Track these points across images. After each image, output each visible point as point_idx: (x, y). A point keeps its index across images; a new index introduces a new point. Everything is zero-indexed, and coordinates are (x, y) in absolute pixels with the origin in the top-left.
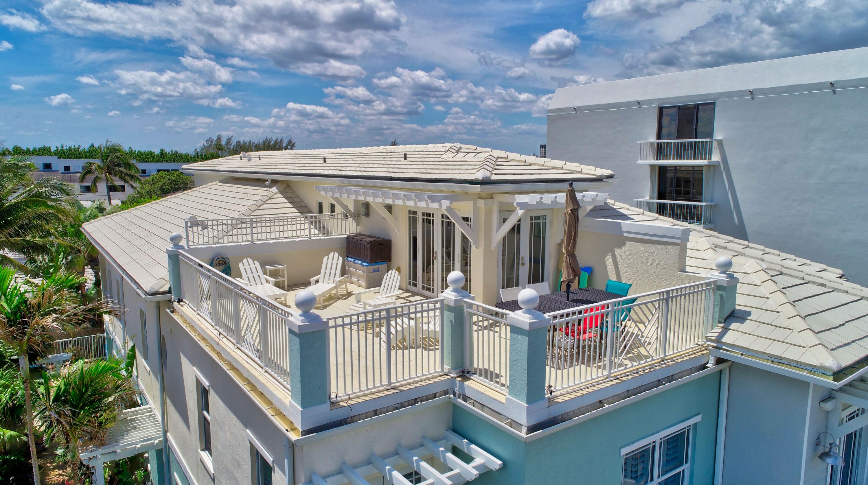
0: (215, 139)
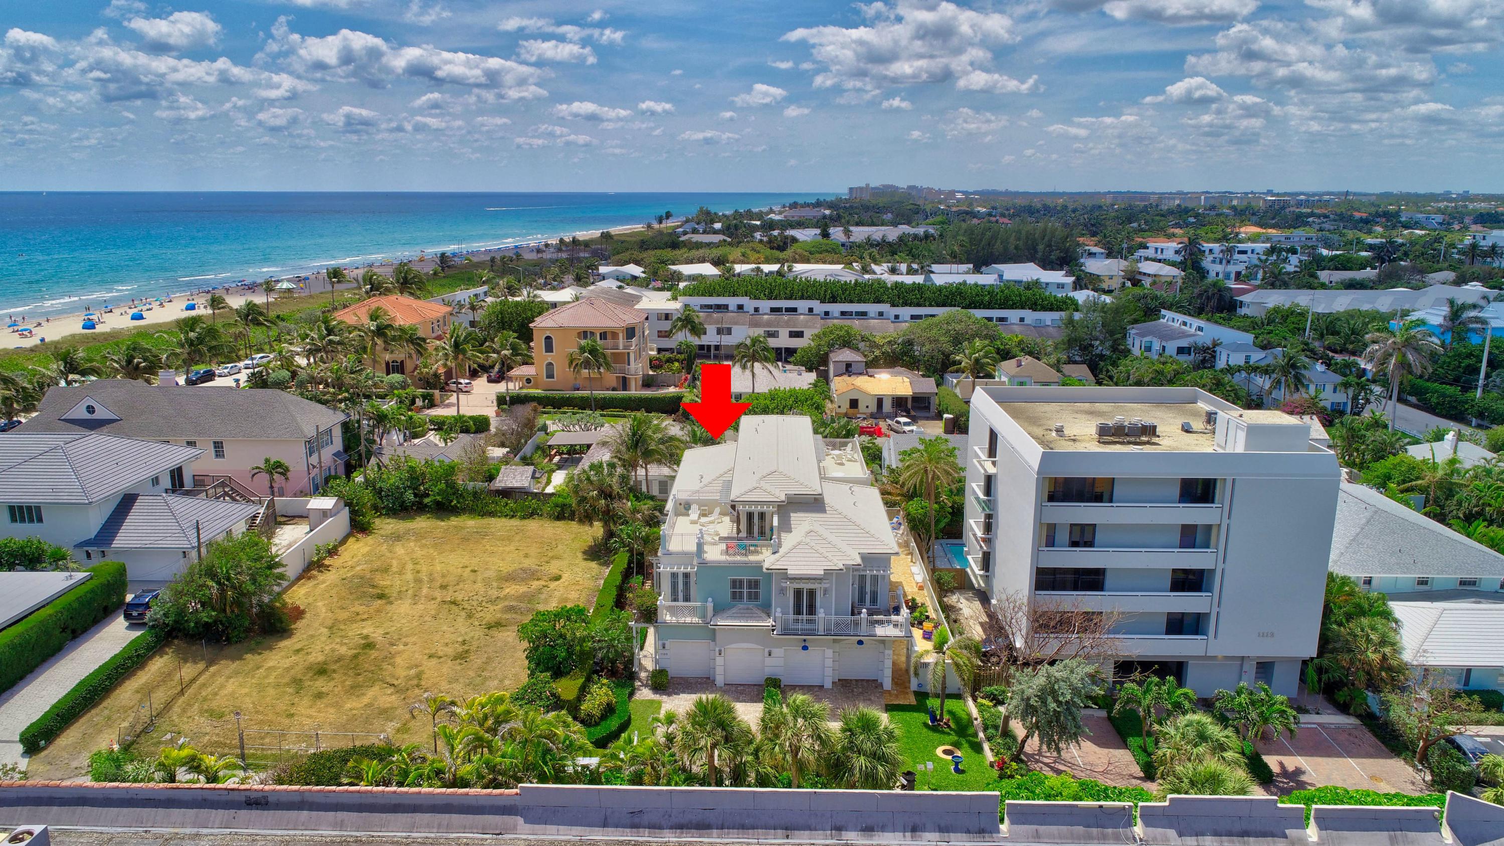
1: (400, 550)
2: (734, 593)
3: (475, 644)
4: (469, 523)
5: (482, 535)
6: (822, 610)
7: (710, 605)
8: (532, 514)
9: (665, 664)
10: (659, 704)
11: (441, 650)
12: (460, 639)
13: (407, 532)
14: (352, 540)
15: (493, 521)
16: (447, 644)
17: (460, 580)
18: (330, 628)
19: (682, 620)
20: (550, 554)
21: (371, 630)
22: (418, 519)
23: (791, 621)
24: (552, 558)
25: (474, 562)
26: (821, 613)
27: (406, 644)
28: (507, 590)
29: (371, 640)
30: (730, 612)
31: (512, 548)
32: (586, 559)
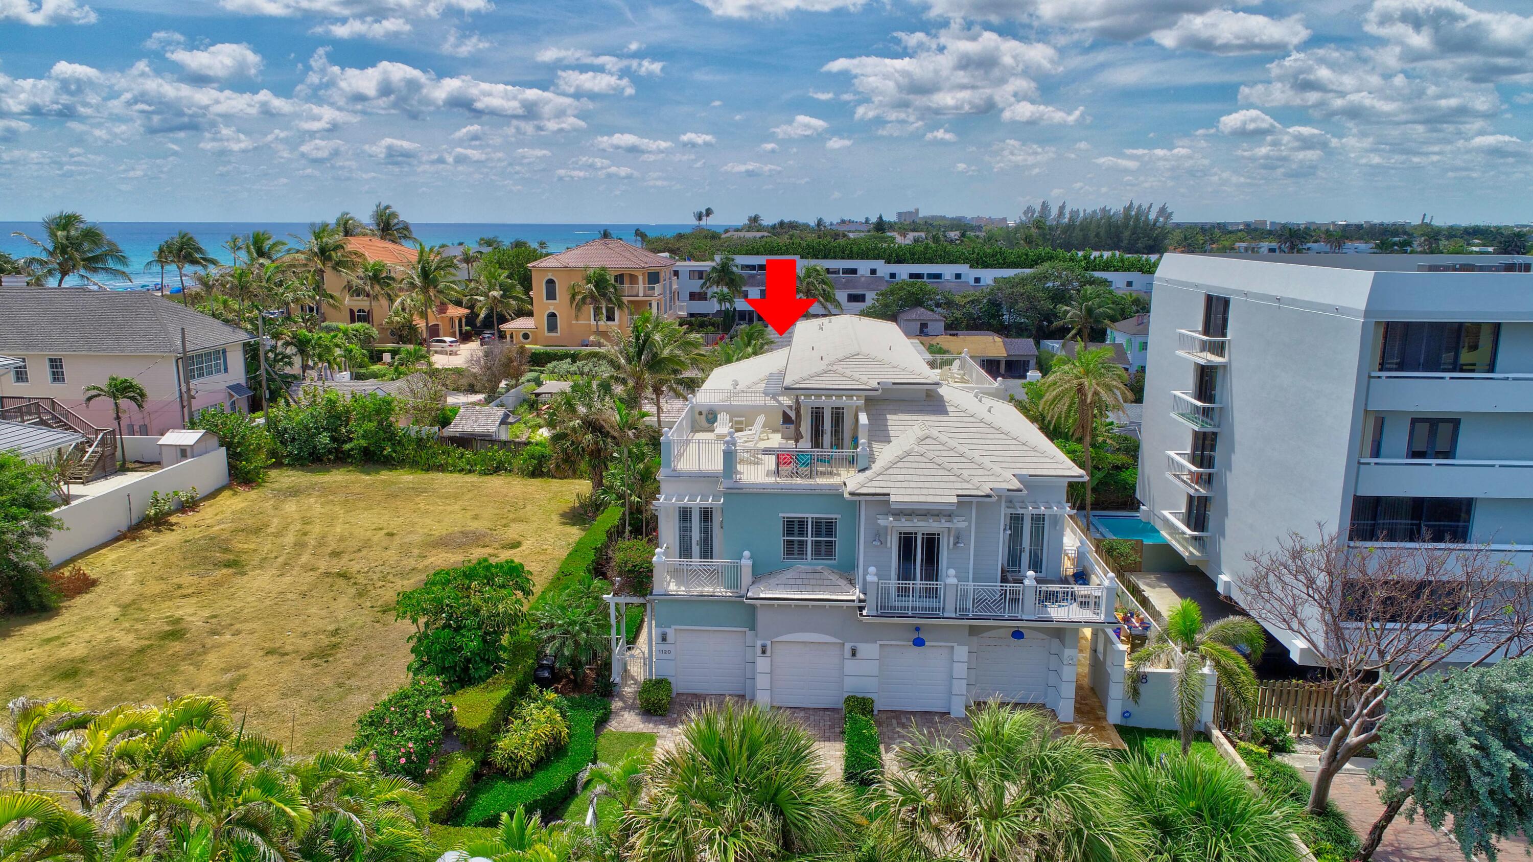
0: (1038, 208)
1: (291, 507)
2: (790, 543)
3: (353, 634)
4: (405, 477)
5: (418, 491)
6: (952, 572)
7: (746, 563)
8: (498, 469)
9: (668, 671)
10: (651, 740)
11: (291, 641)
12: (331, 628)
13: (312, 487)
14: (227, 493)
15: (440, 476)
16: (305, 635)
17: (367, 544)
18: (125, 607)
19: (696, 590)
20: (511, 516)
21: (190, 610)
22: (335, 471)
23: (893, 593)
24: (514, 520)
25: (394, 524)
26: (949, 577)
27: (237, 633)
28: (432, 559)
29: (183, 625)
30: (783, 577)
31: (457, 507)
32: (564, 524)
